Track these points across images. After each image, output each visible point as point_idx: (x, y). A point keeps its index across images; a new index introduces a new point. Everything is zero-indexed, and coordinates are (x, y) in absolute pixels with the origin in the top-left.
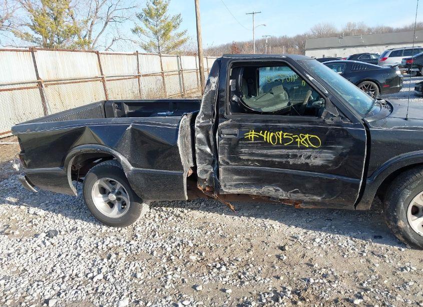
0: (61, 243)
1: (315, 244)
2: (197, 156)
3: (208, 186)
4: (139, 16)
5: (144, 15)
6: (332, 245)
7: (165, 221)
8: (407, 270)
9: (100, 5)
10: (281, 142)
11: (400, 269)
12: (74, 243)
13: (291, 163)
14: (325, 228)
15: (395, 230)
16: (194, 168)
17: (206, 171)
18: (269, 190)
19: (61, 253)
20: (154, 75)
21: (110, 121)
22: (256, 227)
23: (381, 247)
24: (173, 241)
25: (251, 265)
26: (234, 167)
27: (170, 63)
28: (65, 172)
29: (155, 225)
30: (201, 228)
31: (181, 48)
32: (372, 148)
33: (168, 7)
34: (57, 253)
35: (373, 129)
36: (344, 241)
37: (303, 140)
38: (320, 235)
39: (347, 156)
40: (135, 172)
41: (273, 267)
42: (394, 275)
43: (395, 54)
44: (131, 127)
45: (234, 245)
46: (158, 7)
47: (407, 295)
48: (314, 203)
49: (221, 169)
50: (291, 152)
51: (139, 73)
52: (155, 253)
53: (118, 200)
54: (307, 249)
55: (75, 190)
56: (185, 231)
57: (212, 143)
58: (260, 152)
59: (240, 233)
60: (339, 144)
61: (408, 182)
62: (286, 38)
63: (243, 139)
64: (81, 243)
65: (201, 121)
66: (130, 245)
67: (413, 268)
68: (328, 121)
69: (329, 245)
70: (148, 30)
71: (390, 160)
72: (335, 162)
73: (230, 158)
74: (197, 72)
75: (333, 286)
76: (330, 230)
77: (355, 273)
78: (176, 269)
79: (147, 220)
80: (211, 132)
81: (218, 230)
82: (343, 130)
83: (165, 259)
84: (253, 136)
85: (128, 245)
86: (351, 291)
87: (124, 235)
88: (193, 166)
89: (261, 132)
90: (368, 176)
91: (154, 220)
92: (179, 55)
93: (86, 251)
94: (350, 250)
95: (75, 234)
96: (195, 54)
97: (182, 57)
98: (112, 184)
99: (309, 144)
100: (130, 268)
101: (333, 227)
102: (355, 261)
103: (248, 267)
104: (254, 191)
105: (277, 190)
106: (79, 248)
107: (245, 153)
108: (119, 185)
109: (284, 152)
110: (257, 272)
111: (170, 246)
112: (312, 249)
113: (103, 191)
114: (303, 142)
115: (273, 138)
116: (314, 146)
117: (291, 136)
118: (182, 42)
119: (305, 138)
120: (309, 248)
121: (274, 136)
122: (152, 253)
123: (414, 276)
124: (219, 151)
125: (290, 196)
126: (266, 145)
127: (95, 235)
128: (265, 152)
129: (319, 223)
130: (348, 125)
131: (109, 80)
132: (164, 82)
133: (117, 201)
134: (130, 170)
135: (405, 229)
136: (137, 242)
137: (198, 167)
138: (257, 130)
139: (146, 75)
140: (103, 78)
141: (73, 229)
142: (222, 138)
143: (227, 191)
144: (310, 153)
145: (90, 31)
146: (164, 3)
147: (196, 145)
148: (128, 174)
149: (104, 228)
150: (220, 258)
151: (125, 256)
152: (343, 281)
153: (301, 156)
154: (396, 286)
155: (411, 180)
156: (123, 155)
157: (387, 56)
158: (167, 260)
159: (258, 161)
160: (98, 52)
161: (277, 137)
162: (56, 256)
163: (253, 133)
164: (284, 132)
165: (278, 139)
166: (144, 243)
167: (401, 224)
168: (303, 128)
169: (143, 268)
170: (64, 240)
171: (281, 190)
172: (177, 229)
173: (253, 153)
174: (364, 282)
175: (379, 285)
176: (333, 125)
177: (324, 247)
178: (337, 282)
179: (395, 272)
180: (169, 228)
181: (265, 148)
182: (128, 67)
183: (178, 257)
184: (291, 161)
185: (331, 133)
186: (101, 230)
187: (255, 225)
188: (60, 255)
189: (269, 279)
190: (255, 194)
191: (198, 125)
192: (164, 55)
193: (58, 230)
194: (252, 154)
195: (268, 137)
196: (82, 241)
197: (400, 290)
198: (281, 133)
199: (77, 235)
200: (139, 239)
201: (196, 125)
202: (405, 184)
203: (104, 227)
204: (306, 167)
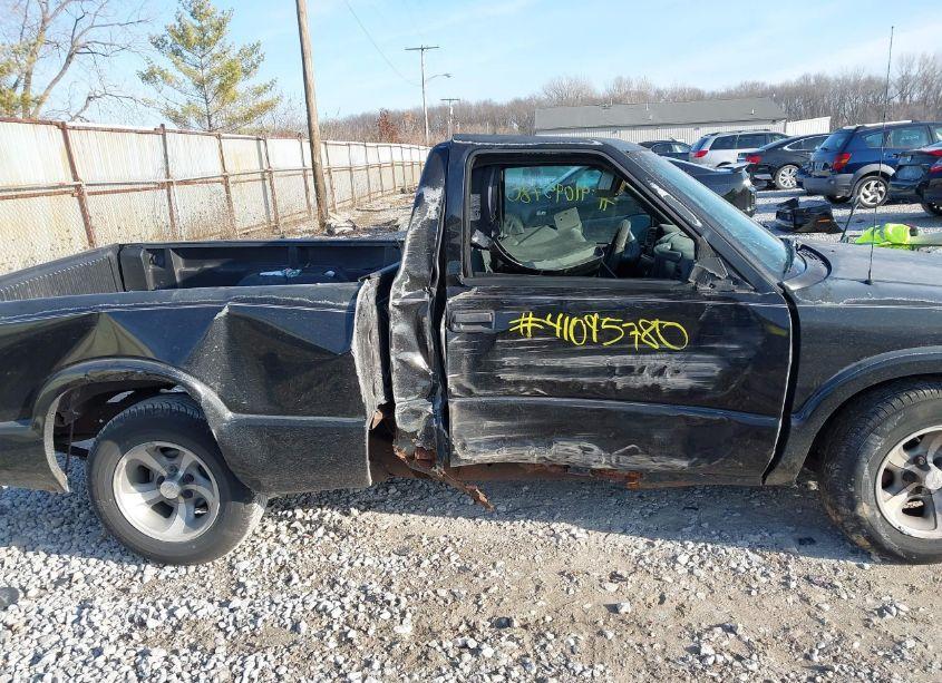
0: (35, 622)
1: (681, 570)
2: (394, 378)
3: (420, 450)
4: (158, 44)
5: (170, 41)
6: (717, 569)
7: (306, 541)
8: (891, 614)
9: (50, 13)
10: (595, 339)
11: (876, 612)
12: (71, 618)
13: (619, 386)
14: (690, 529)
15: (850, 526)
16: (388, 408)
17: (417, 414)
18: (569, 450)
19: (40, 650)
20: (205, 181)
21: (167, 297)
22: (535, 540)
23: (820, 565)
24: (342, 591)
25: (550, 636)
26: (484, 399)
27: (242, 154)
28: (35, 434)
29: (284, 551)
30: (402, 552)
31: (267, 120)
32: (803, 347)
33: (228, 27)
34: (26, 652)
35: (804, 304)
36: (739, 557)
37: (646, 332)
38: (684, 547)
39: (749, 368)
40: (237, 425)
41: (601, 633)
42: (867, 626)
43: (723, 143)
44: (226, 310)
45: (496, 588)
46: (204, 23)
47: (912, 671)
48: (673, 475)
49: (453, 407)
50: (617, 360)
51: (168, 176)
52: (303, 626)
53: (185, 497)
54: (665, 583)
55: (62, 478)
56: (366, 563)
57: (431, 347)
58: (547, 362)
59: (501, 556)
60: (730, 340)
61: (876, 419)
62: (491, 106)
63: (506, 334)
64: (93, 618)
65: (404, 293)
66: (232, 610)
67: (901, 607)
68: (705, 288)
69: (711, 569)
70: (181, 76)
71: (840, 372)
72: (723, 381)
73: (476, 380)
74: (305, 176)
75: (750, 667)
76: (699, 533)
77: (786, 630)
78: (368, 664)
79: (259, 541)
80: (427, 320)
81: (446, 552)
82: (737, 308)
83: (333, 639)
84: (529, 326)
85: (226, 610)
86: (792, 675)
87: (208, 585)
88: (384, 402)
89: (550, 316)
90: (794, 408)
91: (277, 541)
92: (260, 137)
93: (112, 640)
94: (758, 576)
95: (68, 592)
96: (299, 136)
97: (268, 141)
98: (168, 457)
99: (660, 342)
100: (246, 674)
101: (706, 525)
102: (777, 602)
103: (543, 641)
104: (532, 454)
105: (585, 450)
106: (89, 633)
107: (510, 366)
108: (188, 458)
109: (603, 361)
110: (569, 652)
111: (338, 604)
112: (677, 581)
113: (143, 476)
114: (646, 338)
115: (578, 330)
116: (672, 347)
117: (619, 324)
118: (268, 106)
119: (650, 329)
120: (670, 580)
121: (579, 324)
122: (295, 628)
123: (910, 627)
124: (449, 364)
125: (618, 461)
126: (561, 346)
127: (126, 591)
128: (558, 362)
129: (671, 519)
130: (749, 298)
131: (95, 193)
132: (228, 198)
133: (182, 500)
134: (224, 421)
135: (872, 521)
136: (248, 600)
137: (397, 405)
138: (540, 312)
139: (186, 182)
140: (78, 187)
141: (60, 581)
142: (457, 333)
143: (468, 457)
144: (663, 363)
145: (28, 74)
146: (219, 15)
147: (393, 350)
148: (220, 432)
149: (150, 571)
150: (471, 624)
151: (222, 641)
152: (768, 652)
153: (642, 370)
154: (881, 653)
155: (882, 415)
156: (207, 384)
157: (706, 147)
158: (339, 640)
159: (541, 384)
160: (63, 124)
161: (587, 326)
162: (27, 661)
163: (531, 318)
164: (602, 315)
165: (590, 331)
166: (267, 603)
167: (864, 510)
168: (649, 306)
169: (282, 671)
170: (40, 612)
171: (596, 449)
172: (344, 558)
173: (530, 366)
174: (812, 651)
175: (846, 655)
176: (714, 298)
177: (701, 573)
178: (755, 657)
179: (869, 620)
180: (323, 559)
181: (558, 355)
182: (141, 160)
183: (365, 632)
184: (620, 382)
185: (710, 315)
186: (139, 575)
187: (531, 532)
188: (37, 659)
189: (601, 667)
190: (535, 461)
191: (397, 302)
192: (229, 135)
193: (17, 587)
194: (527, 369)
195: (566, 327)
196: (96, 611)
197: (892, 662)
198: (595, 318)
199: (75, 595)
200: (252, 591)
201: (393, 302)
202: (871, 423)
203: (149, 566)
204: (653, 394)
